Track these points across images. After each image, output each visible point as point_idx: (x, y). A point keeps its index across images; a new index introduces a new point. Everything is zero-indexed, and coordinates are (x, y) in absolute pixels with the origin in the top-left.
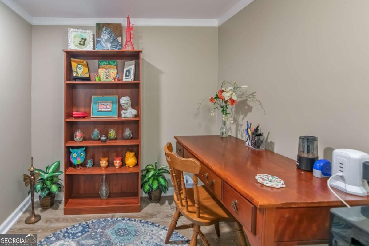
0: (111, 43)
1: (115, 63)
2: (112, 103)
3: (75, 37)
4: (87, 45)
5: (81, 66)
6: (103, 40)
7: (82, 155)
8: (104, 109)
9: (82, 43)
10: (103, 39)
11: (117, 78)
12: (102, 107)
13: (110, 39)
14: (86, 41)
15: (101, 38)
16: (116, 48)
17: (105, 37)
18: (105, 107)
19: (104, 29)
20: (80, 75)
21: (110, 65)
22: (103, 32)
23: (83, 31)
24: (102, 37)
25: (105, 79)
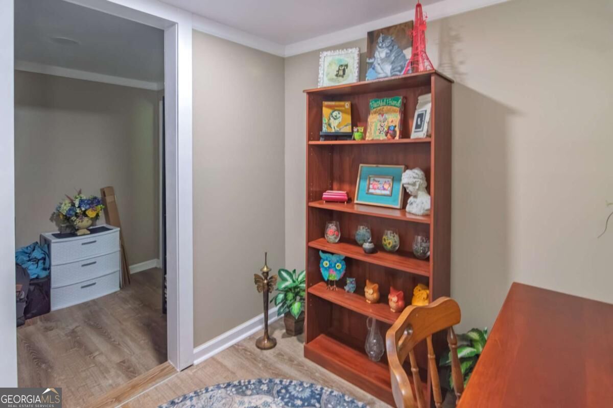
0: (393, 63)
1: (397, 102)
2: (393, 180)
3: (330, 64)
4: (348, 76)
5: (339, 113)
6: (377, 61)
7: (338, 266)
8: (379, 189)
9: (340, 73)
10: (378, 58)
11: (390, 132)
12: (376, 186)
13: (389, 56)
14: (347, 68)
15: (374, 57)
16: (400, 71)
17: (381, 53)
18: (380, 186)
19: (380, 39)
20: (334, 128)
21: (389, 107)
22: (377, 47)
23: (343, 52)
24: (375, 55)
25: (377, 133)
